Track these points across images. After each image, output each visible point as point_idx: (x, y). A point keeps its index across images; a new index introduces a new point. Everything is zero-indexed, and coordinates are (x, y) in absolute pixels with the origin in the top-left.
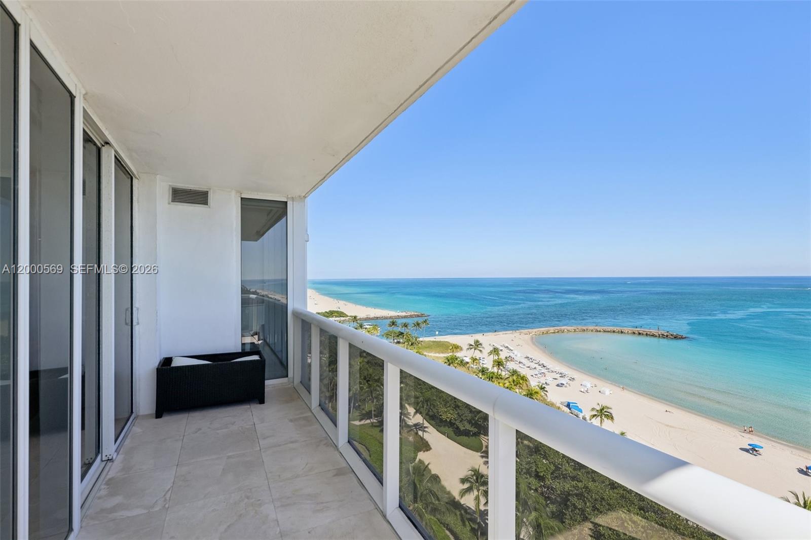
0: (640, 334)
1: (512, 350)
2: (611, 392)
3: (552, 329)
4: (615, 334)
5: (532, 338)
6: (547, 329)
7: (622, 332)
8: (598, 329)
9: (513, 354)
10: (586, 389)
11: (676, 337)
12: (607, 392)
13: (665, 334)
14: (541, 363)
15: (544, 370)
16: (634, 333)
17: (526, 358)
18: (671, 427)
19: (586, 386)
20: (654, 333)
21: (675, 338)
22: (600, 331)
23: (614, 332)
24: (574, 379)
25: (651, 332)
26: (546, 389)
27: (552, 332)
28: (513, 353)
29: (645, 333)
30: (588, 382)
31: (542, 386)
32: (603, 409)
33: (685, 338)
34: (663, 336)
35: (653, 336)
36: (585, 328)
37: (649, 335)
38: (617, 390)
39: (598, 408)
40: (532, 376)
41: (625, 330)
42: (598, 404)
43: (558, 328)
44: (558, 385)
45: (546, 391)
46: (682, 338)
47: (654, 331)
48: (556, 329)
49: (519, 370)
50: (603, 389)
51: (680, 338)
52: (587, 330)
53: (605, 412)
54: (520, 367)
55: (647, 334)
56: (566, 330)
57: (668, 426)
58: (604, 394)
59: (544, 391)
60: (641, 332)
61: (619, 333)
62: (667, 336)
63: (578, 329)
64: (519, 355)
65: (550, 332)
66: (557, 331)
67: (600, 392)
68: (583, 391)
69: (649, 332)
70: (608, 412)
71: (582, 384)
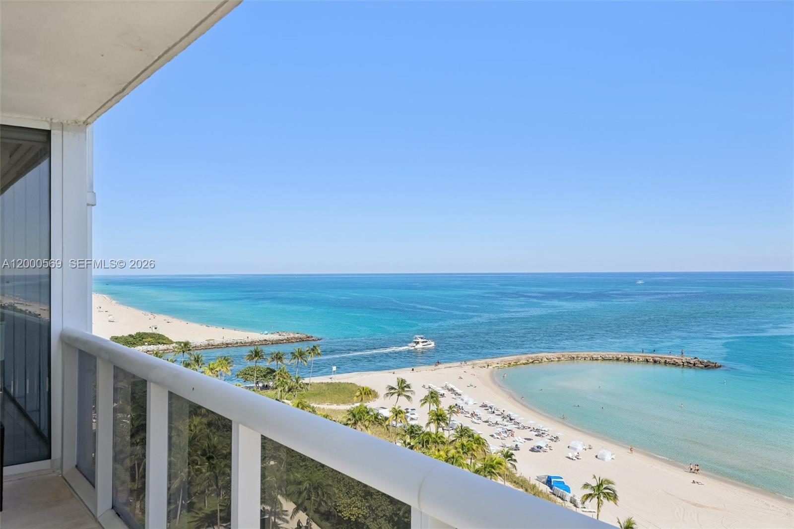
0: (655, 362)
1: (460, 395)
2: (613, 457)
3: (523, 358)
5: (492, 374)
6: (515, 357)
7: (629, 360)
8: (594, 356)
9: (461, 402)
10: (576, 454)
11: (707, 367)
12: (608, 457)
13: (692, 362)
14: (506, 414)
15: (510, 426)
16: (647, 361)
17: (482, 406)
18: (700, 506)
19: (575, 449)
20: (677, 361)
21: (705, 366)
22: (597, 360)
23: (618, 359)
24: (557, 438)
25: (672, 359)
26: (513, 457)
27: (524, 362)
28: (462, 400)
29: (663, 361)
30: (579, 442)
31: (508, 452)
32: (601, 484)
33: (720, 367)
34: (689, 365)
35: (675, 364)
36: (574, 355)
37: (669, 363)
38: (622, 452)
39: (594, 483)
40: (492, 436)
41: (634, 356)
42: (595, 477)
43: (533, 356)
44: (532, 450)
45: (515, 460)
46: (716, 367)
47: (676, 357)
48: (529, 358)
49: (472, 427)
50: (601, 452)
51: (712, 367)
52: (577, 357)
53: (605, 489)
54: (473, 422)
55: (665, 363)
56: (546, 360)
57: (695, 505)
58: (603, 459)
59: (512, 460)
60: (657, 359)
61: (625, 361)
62: (694, 364)
63: (563, 356)
64: (471, 402)
65: (521, 362)
66: (531, 361)
67: (596, 457)
68: (571, 457)
69: (669, 358)
70: (609, 489)
71: (570, 445)
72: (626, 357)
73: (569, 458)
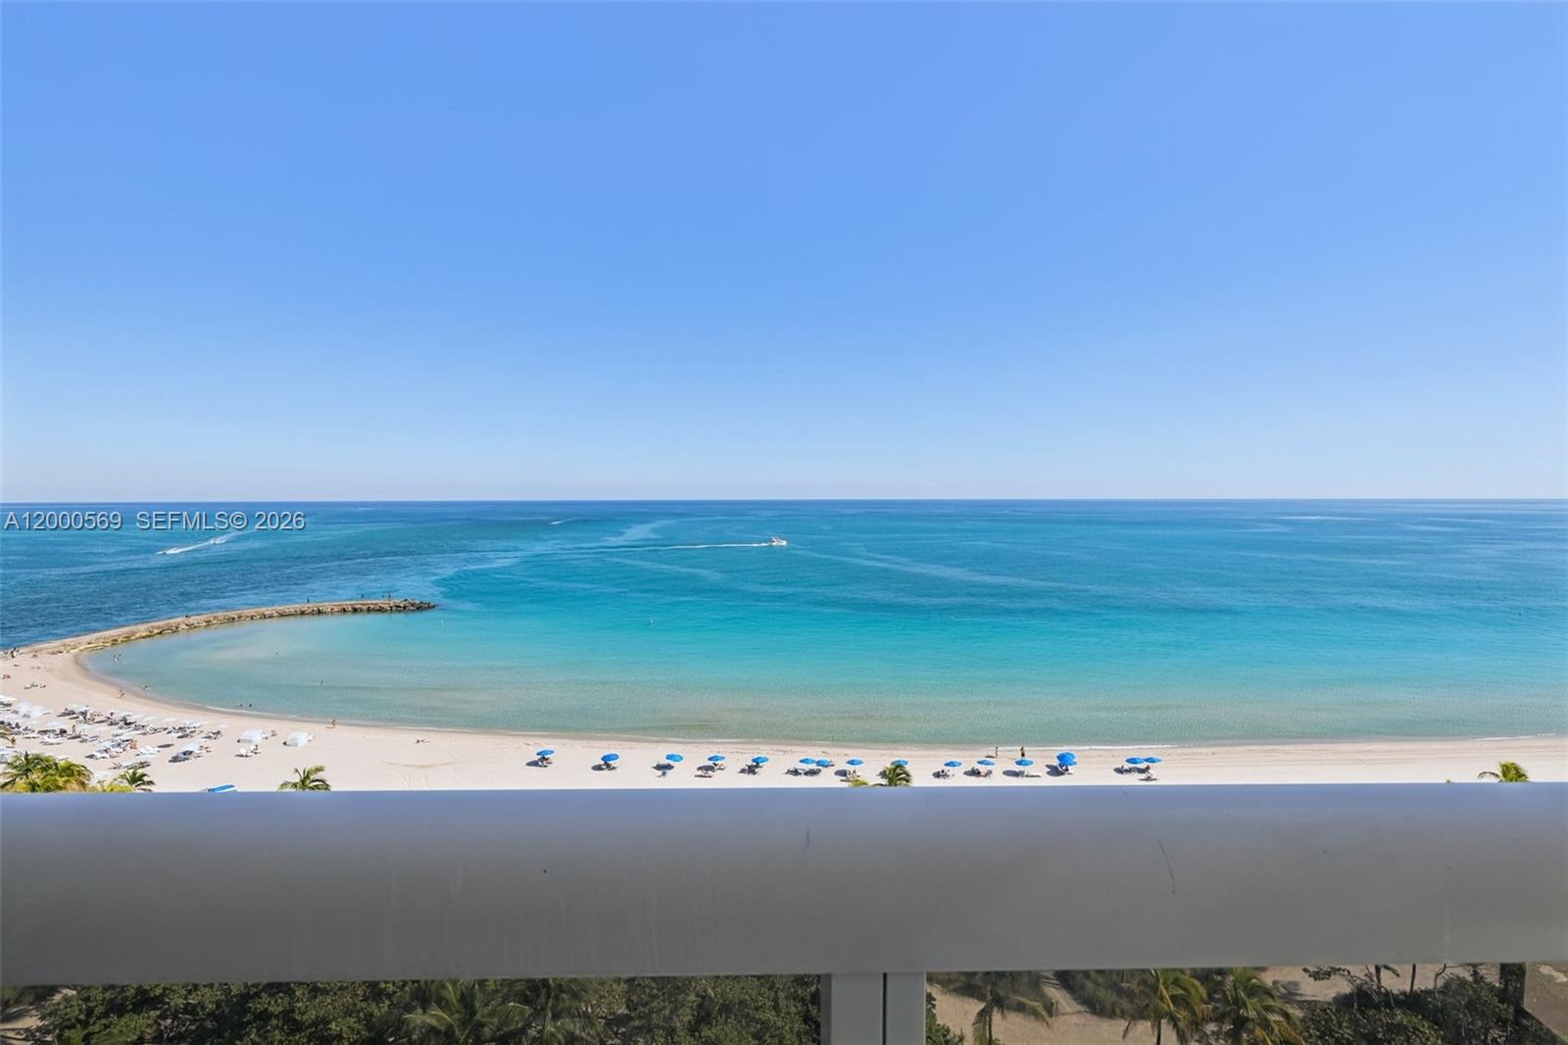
0: (355, 610)
1: (9, 705)
2: (310, 738)
3: (142, 629)
4: (306, 617)
5: (77, 661)
6: (126, 629)
7: (319, 612)
9: (14, 716)
10: (252, 747)
11: (420, 608)
12: (302, 740)
13: (402, 605)
14: (117, 717)
15: (127, 734)
16: (344, 610)
17: (64, 715)
18: (429, 766)
19: (250, 742)
20: (383, 606)
21: (418, 608)
22: (271, 617)
23: (303, 613)
24: (218, 732)
25: (376, 604)
26: (146, 779)
27: (144, 634)
28: (16, 712)
29: (365, 608)
30: (255, 730)
31: (134, 774)
32: (307, 777)
33: (434, 607)
34: (398, 609)
35: (381, 610)
36: (233, 614)
37: (374, 610)
38: (321, 729)
39: (297, 779)
40: (91, 756)
41: (326, 606)
42: (297, 771)
43: (161, 623)
44: (175, 759)
45: (151, 783)
46: (430, 607)
47: (381, 602)
48: (154, 627)
49: (47, 752)
50: (293, 735)
51: (426, 608)
52: (240, 617)
53: (313, 781)
54: (45, 744)
55: (369, 610)
56: (184, 627)
57: (422, 767)
58: (296, 745)
59: (144, 783)
60: (357, 607)
61: (313, 614)
62: (405, 607)
63: (215, 618)
64: (37, 712)
65: (138, 635)
66: (156, 631)
67: (285, 744)
68: (244, 754)
69: (372, 604)
70: (317, 780)
71: (242, 738)
72: (316, 609)
73: (242, 756)
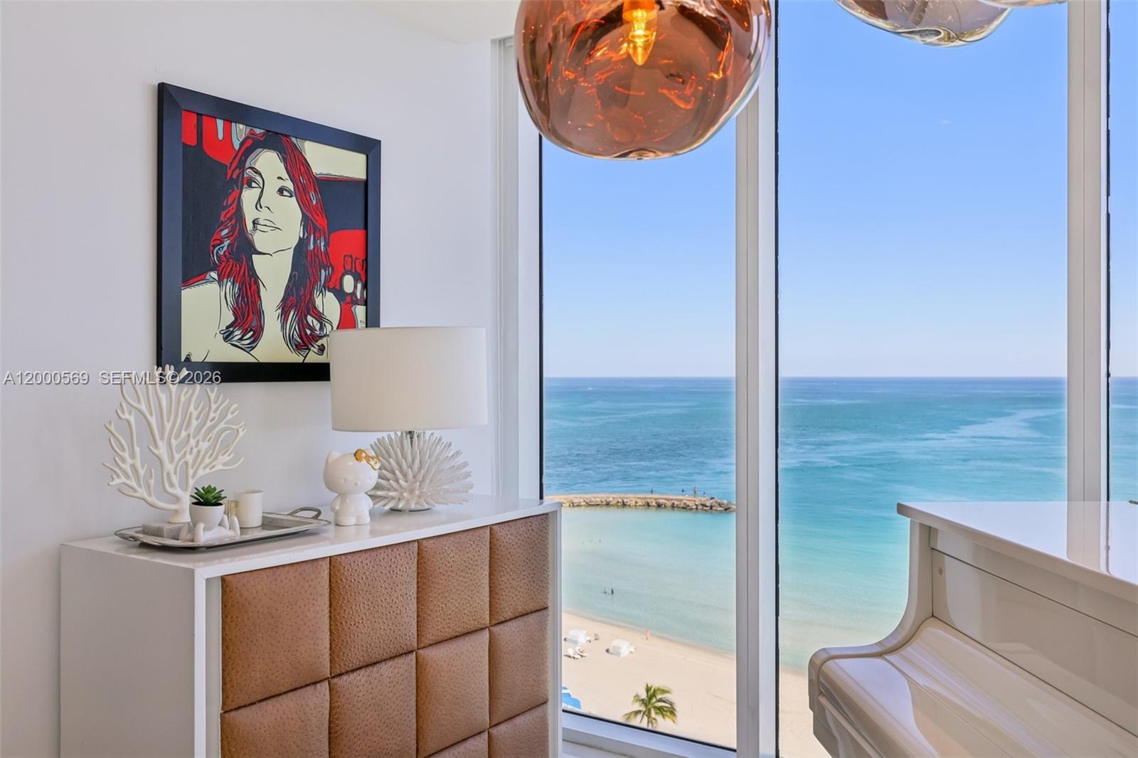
0: (659, 506)
4: (611, 509)
7: (624, 505)
8: (576, 501)
11: (728, 510)
12: (625, 649)
13: (708, 504)
16: (648, 505)
19: (575, 642)
20: (688, 503)
21: (726, 510)
23: (608, 504)
25: (681, 500)
29: (669, 504)
30: (580, 630)
34: (703, 508)
35: (686, 508)
37: (678, 507)
41: (631, 498)
47: (687, 499)
50: (615, 643)
55: (673, 506)
58: (618, 654)
60: (661, 501)
61: (618, 506)
62: (711, 508)
67: (607, 651)
68: (572, 655)
69: (677, 500)
70: (664, 701)
71: (568, 637)
72: (620, 500)
73: (570, 657)
